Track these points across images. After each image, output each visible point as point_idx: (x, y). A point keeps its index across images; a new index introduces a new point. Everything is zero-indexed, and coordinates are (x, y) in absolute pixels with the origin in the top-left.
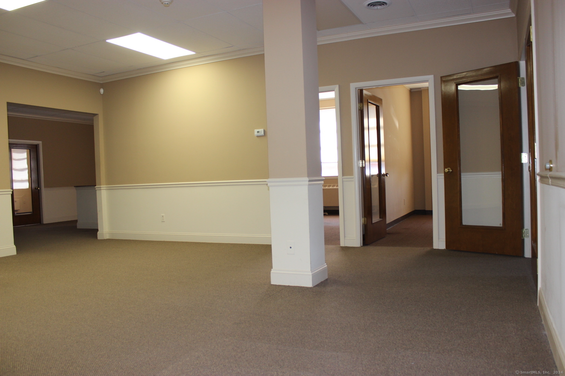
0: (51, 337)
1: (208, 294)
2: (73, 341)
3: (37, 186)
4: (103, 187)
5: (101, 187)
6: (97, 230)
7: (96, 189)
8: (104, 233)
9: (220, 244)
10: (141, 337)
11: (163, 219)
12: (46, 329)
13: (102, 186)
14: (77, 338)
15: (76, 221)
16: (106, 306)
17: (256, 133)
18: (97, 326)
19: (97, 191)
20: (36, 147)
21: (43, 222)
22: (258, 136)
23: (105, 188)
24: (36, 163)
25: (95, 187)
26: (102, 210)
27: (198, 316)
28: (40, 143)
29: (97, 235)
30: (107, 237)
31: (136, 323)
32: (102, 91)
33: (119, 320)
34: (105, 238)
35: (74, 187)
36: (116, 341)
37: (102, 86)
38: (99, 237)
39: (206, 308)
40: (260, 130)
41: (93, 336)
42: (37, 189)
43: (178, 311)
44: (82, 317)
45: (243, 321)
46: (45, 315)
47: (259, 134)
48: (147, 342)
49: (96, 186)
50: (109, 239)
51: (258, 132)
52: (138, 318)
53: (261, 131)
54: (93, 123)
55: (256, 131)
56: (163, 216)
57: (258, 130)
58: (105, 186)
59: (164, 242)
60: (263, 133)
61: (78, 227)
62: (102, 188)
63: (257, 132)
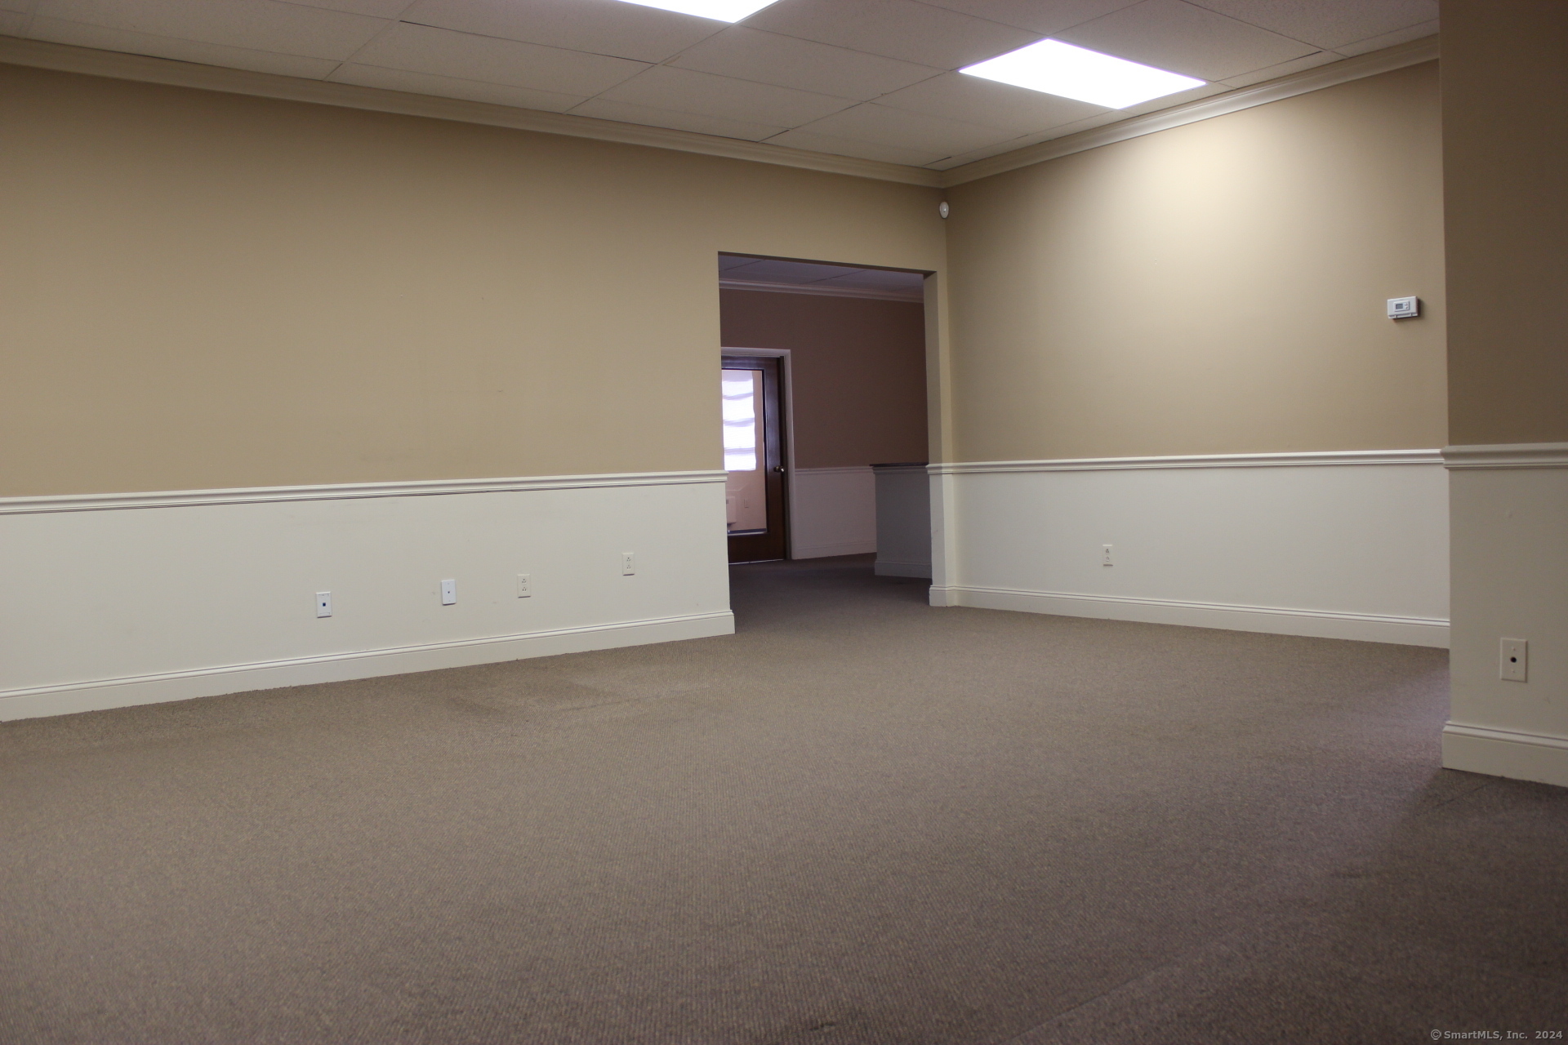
0: (829, 851)
1: (1246, 778)
2: (884, 870)
3: (778, 463)
4: (947, 465)
5: (941, 468)
6: (929, 582)
7: (929, 472)
8: (946, 589)
9: (1272, 635)
10: (1061, 882)
11: (1108, 558)
12: (817, 830)
13: (943, 465)
14: (894, 863)
15: (872, 556)
16: (963, 784)
17: (1391, 310)
18: (944, 836)
19: (932, 479)
20: (779, 362)
21: (791, 556)
22: (1398, 320)
23: (951, 470)
24: (777, 404)
25: (927, 466)
26: (943, 530)
27: (1222, 841)
28: (786, 352)
29: (928, 594)
30: (954, 601)
31: (1048, 840)
32: (945, 209)
33: (999, 828)
34: (949, 605)
35: (871, 465)
36: (995, 884)
37: (944, 194)
38: (934, 601)
39: (1244, 819)
40: (1404, 300)
41: (933, 862)
42: (780, 470)
43: (1161, 820)
44: (902, 808)
45: (1360, 871)
46: (811, 792)
47: (1402, 313)
48: (1081, 898)
49: (927, 464)
50: (959, 607)
51: (1399, 306)
52: (1053, 826)
53: (1408, 305)
54: (922, 299)
55: (1392, 303)
56: (1107, 551)
57: (1398, 301)
58: (951, 464)
59: (1109, 621)
60: (1413, 309)
61: (877, 573)
62: (943, 471)
63: (1394, 307)
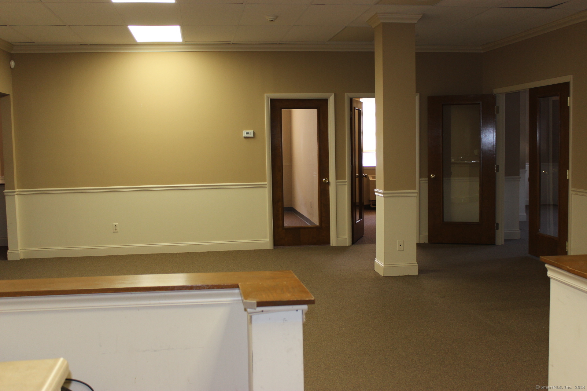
5: (14, 192)
6: (7, 248)
7: (5, 194)
8: (19, 251)
17: (244, 135)
19: (7, 197)
29: (7, 255)
32: (13, 64)
34: (19, 259)
37: (12, 56)
38: (10, 258)
40: (249, 132)
50: (24, 259)
51: (247, 133)
53: (251, 132)
55: (245, 132)
60: (252, 135)
